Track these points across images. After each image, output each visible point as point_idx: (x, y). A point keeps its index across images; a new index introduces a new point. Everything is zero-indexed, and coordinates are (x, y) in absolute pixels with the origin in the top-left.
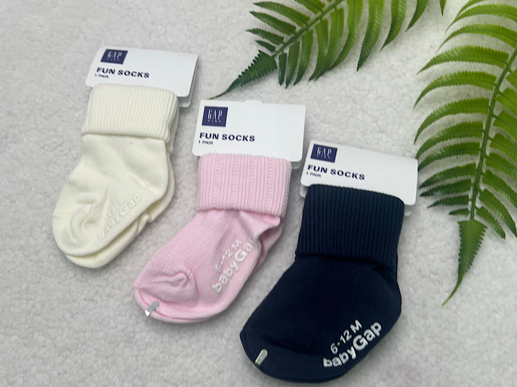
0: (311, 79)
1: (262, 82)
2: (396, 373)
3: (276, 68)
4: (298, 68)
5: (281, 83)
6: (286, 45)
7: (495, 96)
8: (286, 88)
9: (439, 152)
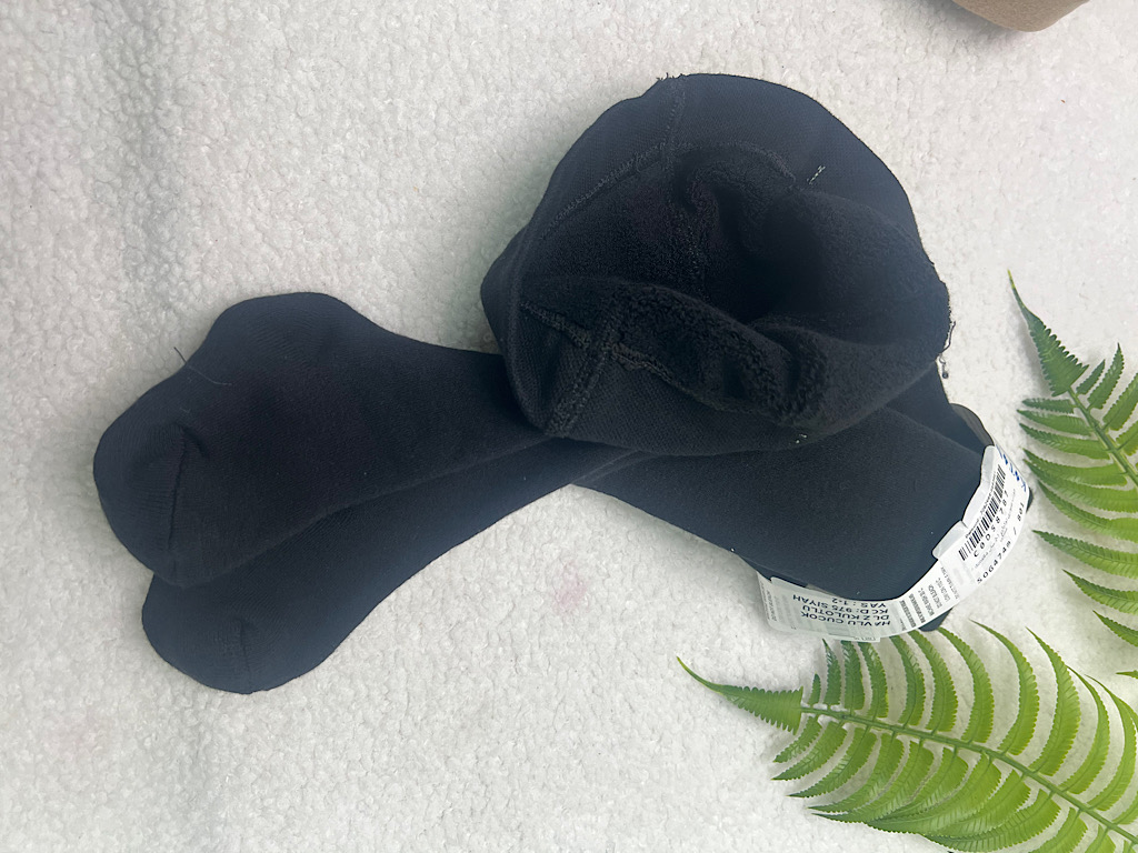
0: (1028, 453)
1: (1030, 369)
2: (572, 578)
3: (1054, 395)
4: (1053, 432)
5: (1026, 402)
6: (1086, 412)
7: (988, 751)
8: (1018, 411)
9: (913, 662)
